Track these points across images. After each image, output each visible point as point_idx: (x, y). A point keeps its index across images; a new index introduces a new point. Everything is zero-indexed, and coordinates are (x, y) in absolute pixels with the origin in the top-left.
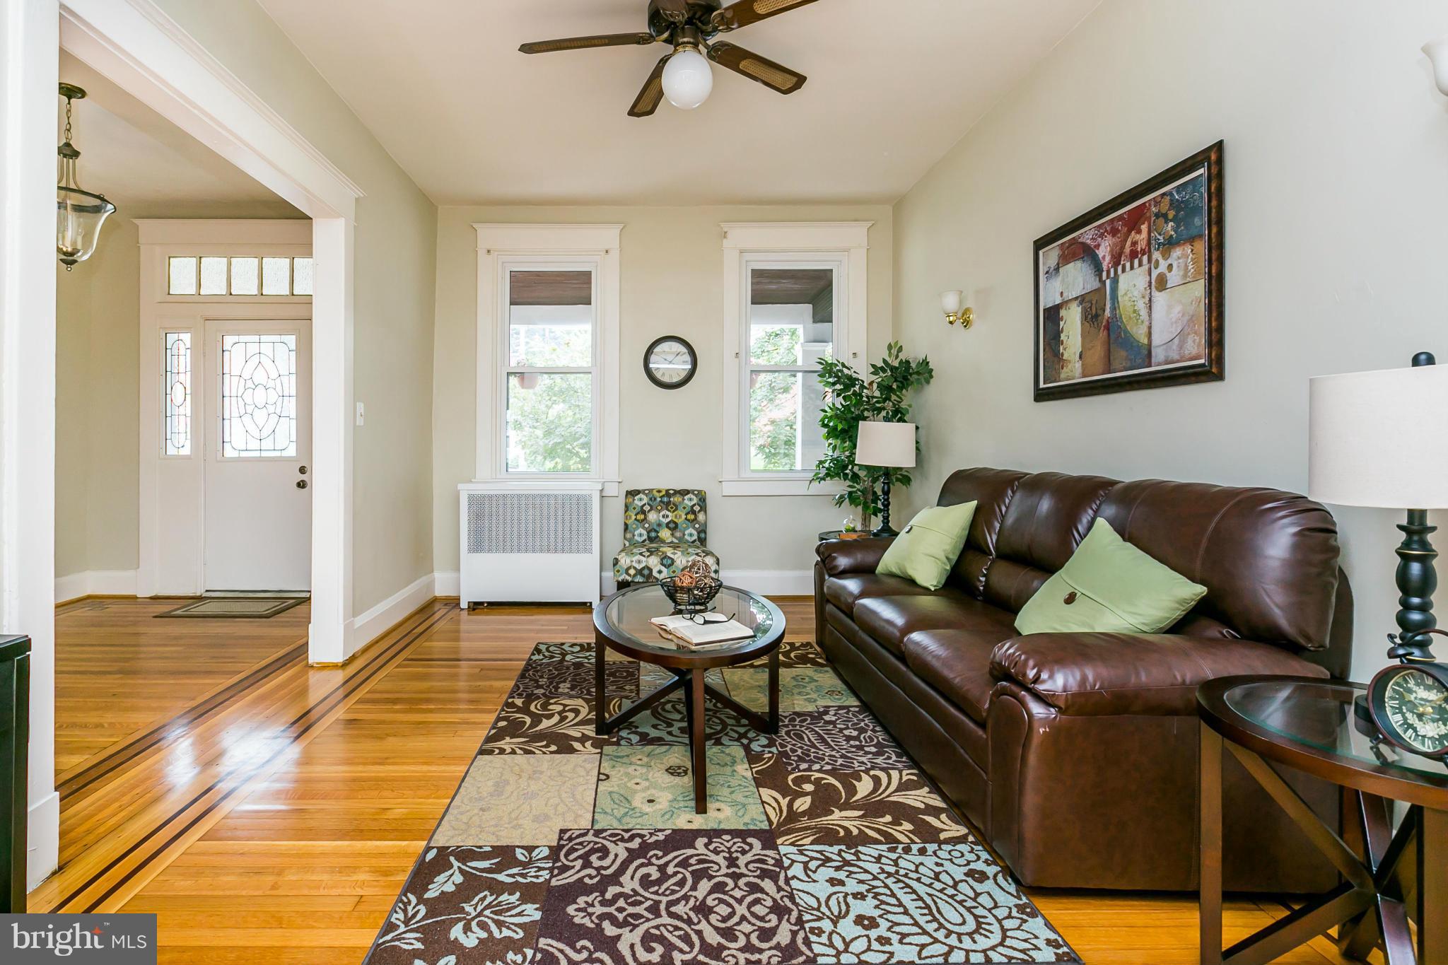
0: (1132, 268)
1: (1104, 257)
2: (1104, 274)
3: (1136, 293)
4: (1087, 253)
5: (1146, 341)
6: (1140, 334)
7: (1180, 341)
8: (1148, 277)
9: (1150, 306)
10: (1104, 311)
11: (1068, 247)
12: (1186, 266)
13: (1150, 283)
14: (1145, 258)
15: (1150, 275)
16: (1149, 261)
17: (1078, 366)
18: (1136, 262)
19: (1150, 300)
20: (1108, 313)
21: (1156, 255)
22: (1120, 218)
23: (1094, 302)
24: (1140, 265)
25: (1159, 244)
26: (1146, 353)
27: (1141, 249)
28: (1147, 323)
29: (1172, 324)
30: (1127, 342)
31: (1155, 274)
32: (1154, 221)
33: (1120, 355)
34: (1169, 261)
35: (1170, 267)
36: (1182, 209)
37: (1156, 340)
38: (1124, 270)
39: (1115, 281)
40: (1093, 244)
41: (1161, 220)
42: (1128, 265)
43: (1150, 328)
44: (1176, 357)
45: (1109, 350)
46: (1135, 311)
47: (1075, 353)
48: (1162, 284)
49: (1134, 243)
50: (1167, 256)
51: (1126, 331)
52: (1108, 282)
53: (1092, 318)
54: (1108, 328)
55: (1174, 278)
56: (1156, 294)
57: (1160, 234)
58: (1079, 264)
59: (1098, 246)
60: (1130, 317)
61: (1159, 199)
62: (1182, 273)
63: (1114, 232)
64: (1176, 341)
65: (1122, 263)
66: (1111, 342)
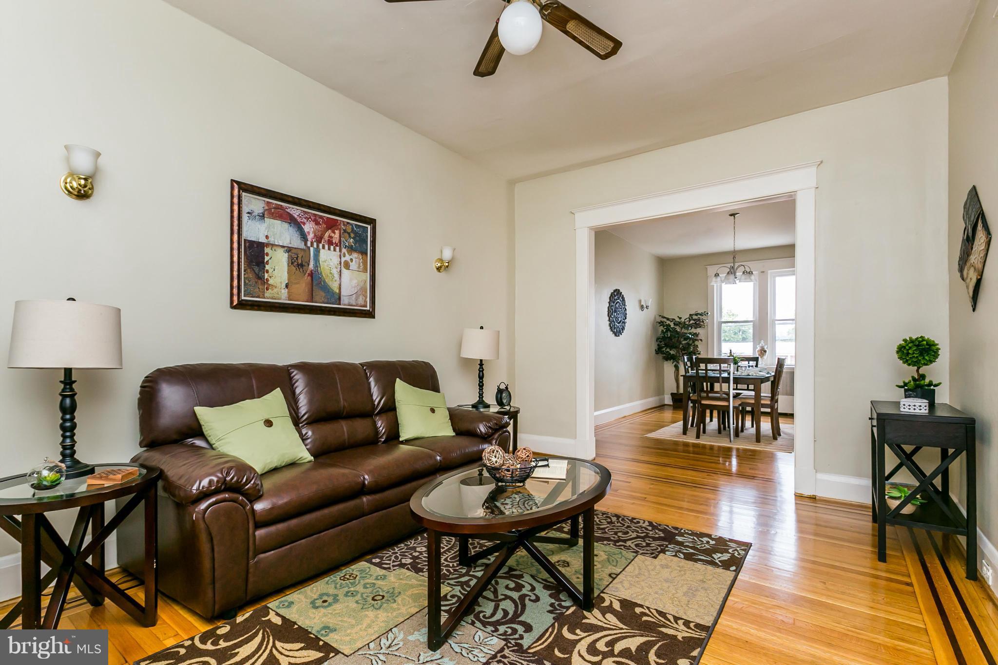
0: (329, 249)
1: (309, 233)
2: (309, 244)
3: (332, 264)
4: (292, 220)
5: (337, 291)
6: (334, 287)
7: (356, 297)
8: (339, 260)
9: (340, 274)
10: (309, 265)
11: (274, 208)
12: (359, 264)
13: (340, 263)
14: (338, 248)
15: (341, 259)
16: (340, 251)
17: (285, 292)
18: (332, 247)
19: (340, 271)
20: (311, 266)
21: (344, 250)
22: (321, 217)
23: (300, 256)
24: (335, 250)
25: (346, 246)
26: (338, 297)
27: (335, 243)
28: (339, 282)
29: (352, 287)
30: (326, 288)
31: (343, 259)
32: (343, 232)
33: (319, 294)
34: (351, 257)
35: (351, 260)
36: (357, 236)
37: (343, 293)
38: (324, 247)
39: (317, 251)
40: (299, 220)
41: (346, 235)
42: (326, 247)
43: (340, 285)
44: (354, 304)
45: (312, 290)
46: (331, 273)
47: (281, 283)
48: (347, 266)
49: (330, 237)
50: (350, 253)
51: (325, 282)
52: (312, 249)
53: (298, 265)
54: (311, 275)
55: (353, 265)
56: (344, 271)
57: (346, 241)
58: (286, 225)
59: (304, 224)
60: (328, 275)
61: (346, 223)
62: (357, 266)
63: (317, 223)
64: (354, 296)
65: (322, 243)
66: (314, 284)
